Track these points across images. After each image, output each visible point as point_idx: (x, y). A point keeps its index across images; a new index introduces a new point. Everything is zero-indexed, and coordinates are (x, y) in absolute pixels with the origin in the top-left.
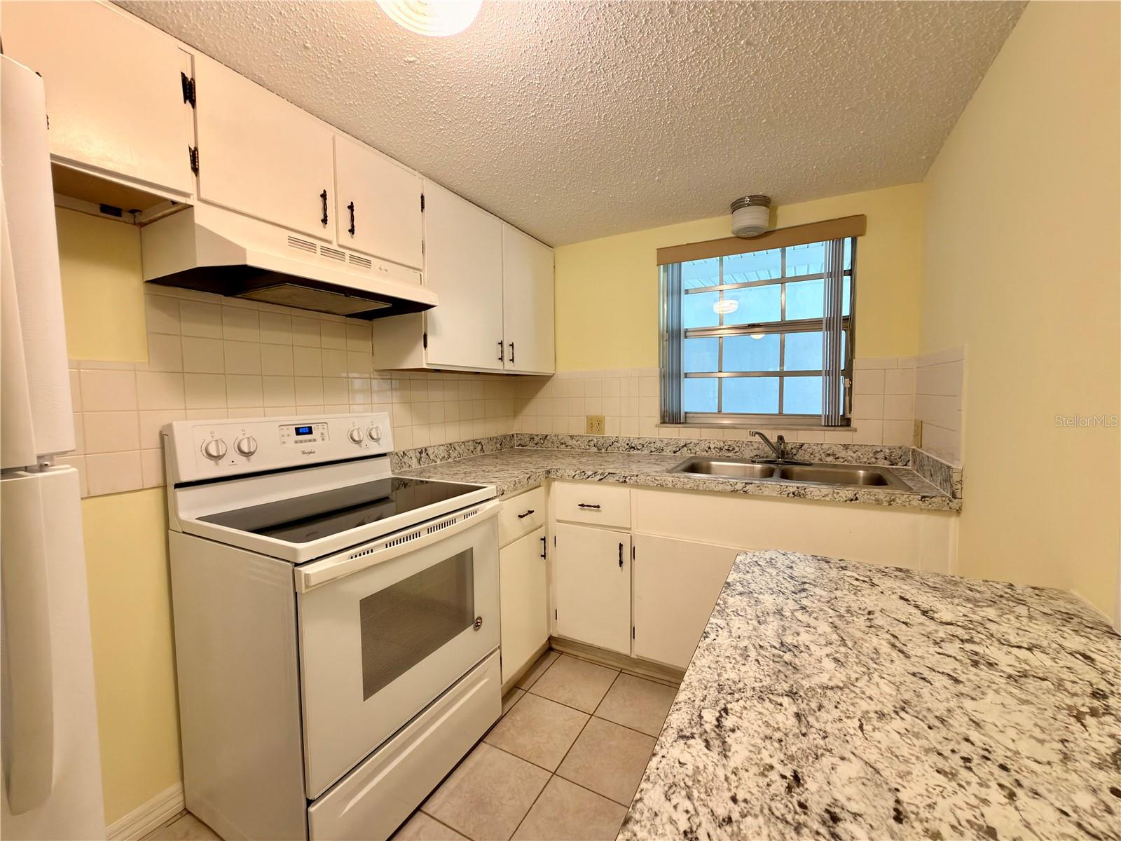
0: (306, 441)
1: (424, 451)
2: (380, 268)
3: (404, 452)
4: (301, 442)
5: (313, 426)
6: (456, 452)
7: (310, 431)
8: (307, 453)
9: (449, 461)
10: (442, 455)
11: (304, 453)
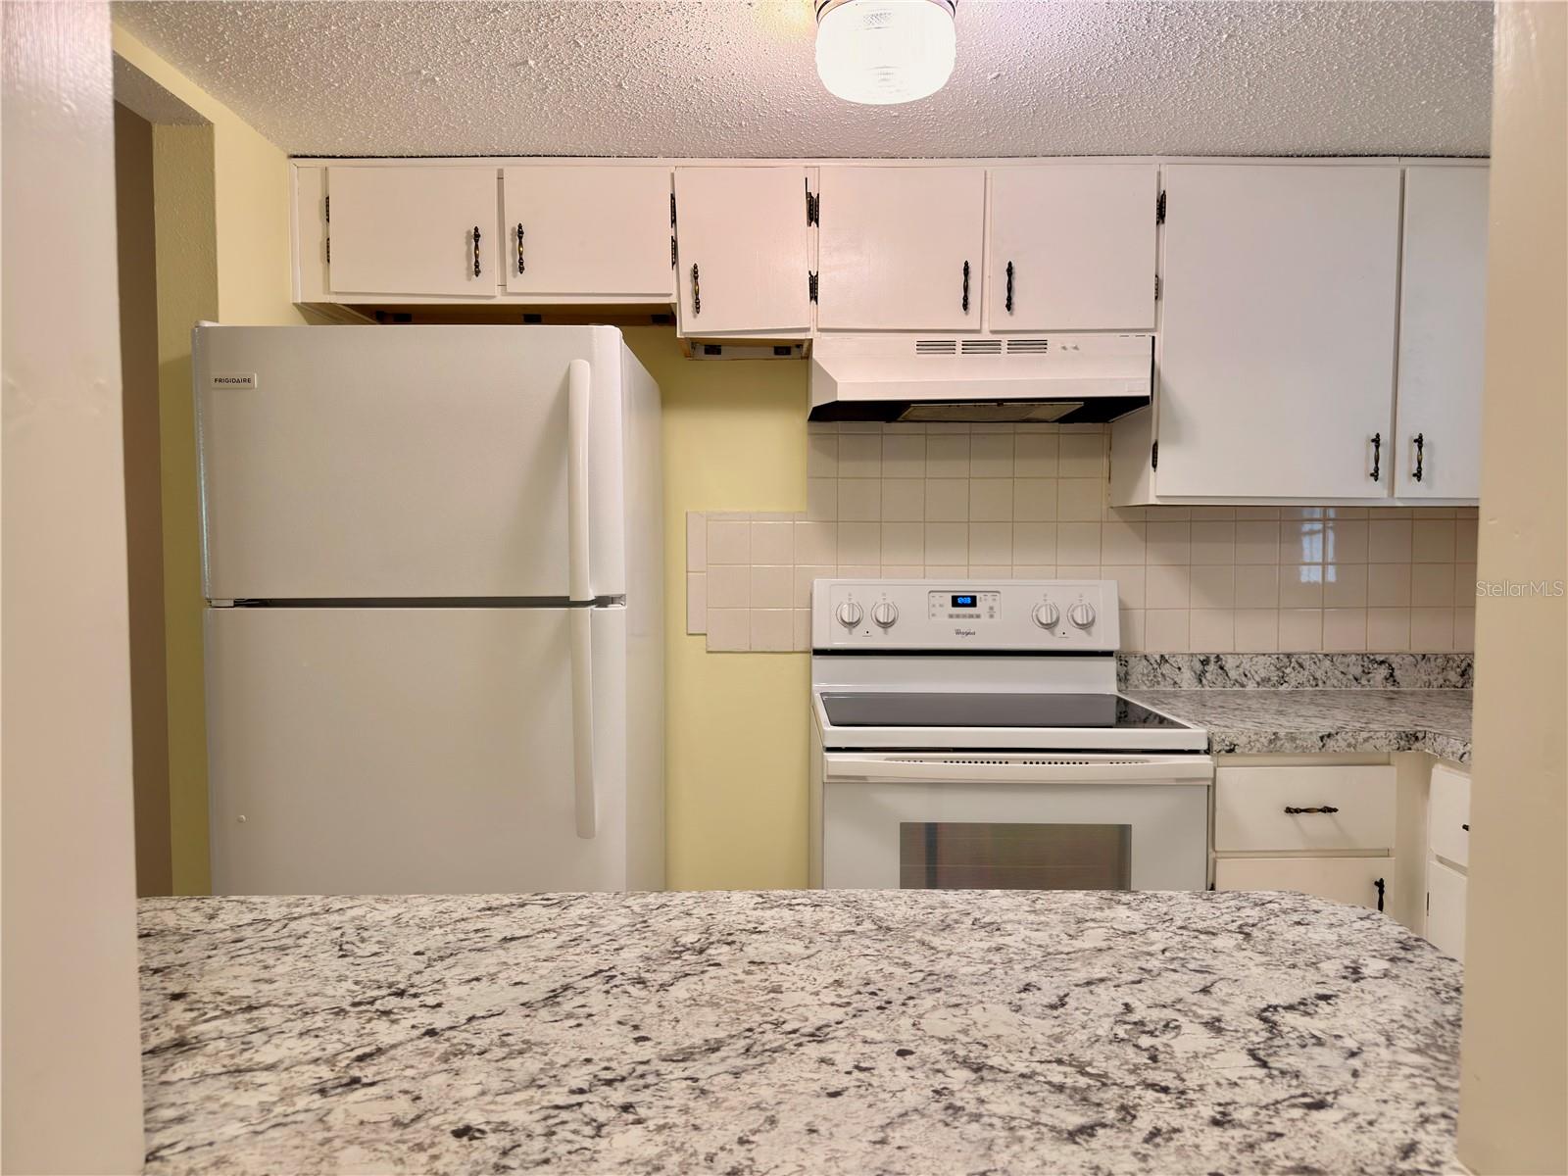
0: (964, 616)
1: (1213, 659)
2: (1064, 348)
3: (1162, 656)
4: (958, 616)
5: (978, 596)
6: (1306, 673)
7: (973, 603)
8: (963, 633)
9: (1281, 688)
10: (1263, 674)
11: (958, 632)
